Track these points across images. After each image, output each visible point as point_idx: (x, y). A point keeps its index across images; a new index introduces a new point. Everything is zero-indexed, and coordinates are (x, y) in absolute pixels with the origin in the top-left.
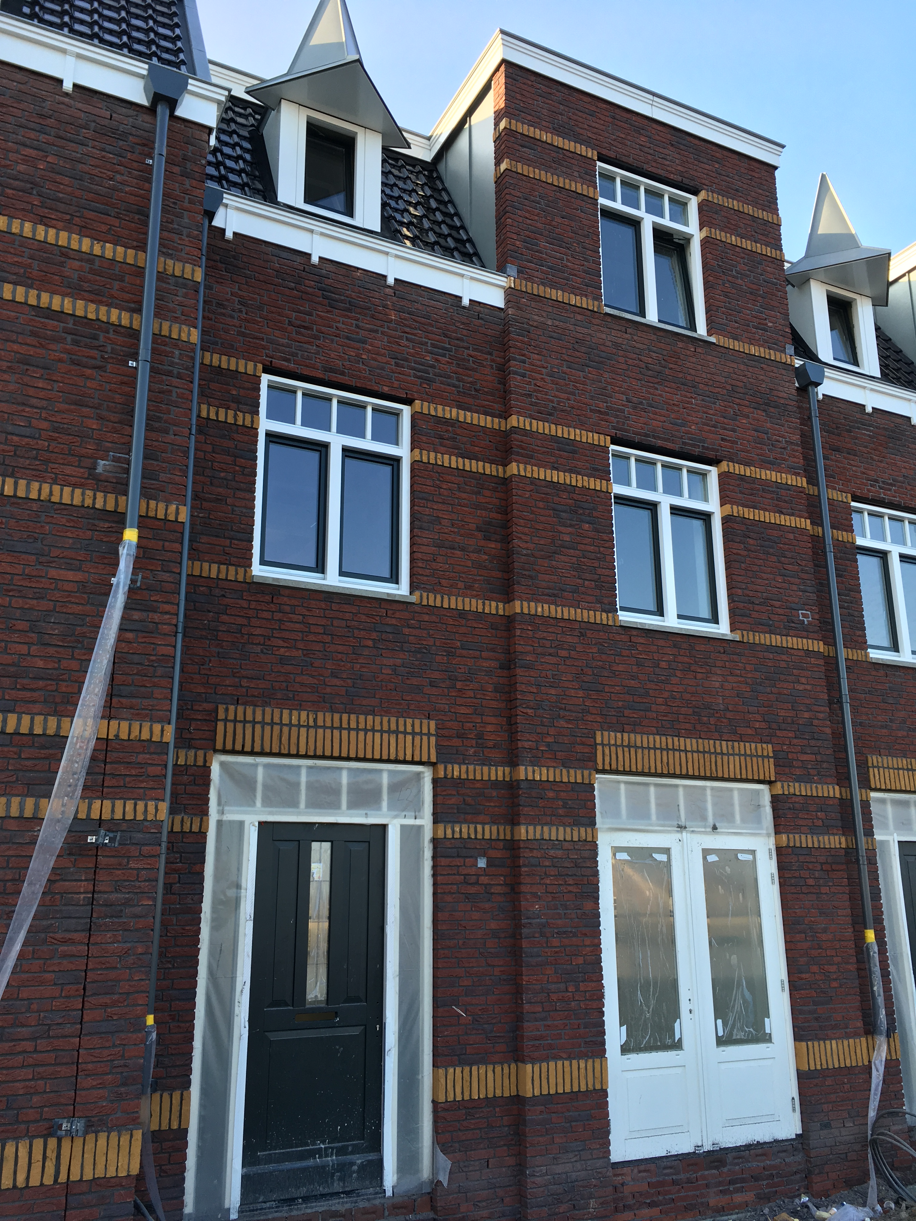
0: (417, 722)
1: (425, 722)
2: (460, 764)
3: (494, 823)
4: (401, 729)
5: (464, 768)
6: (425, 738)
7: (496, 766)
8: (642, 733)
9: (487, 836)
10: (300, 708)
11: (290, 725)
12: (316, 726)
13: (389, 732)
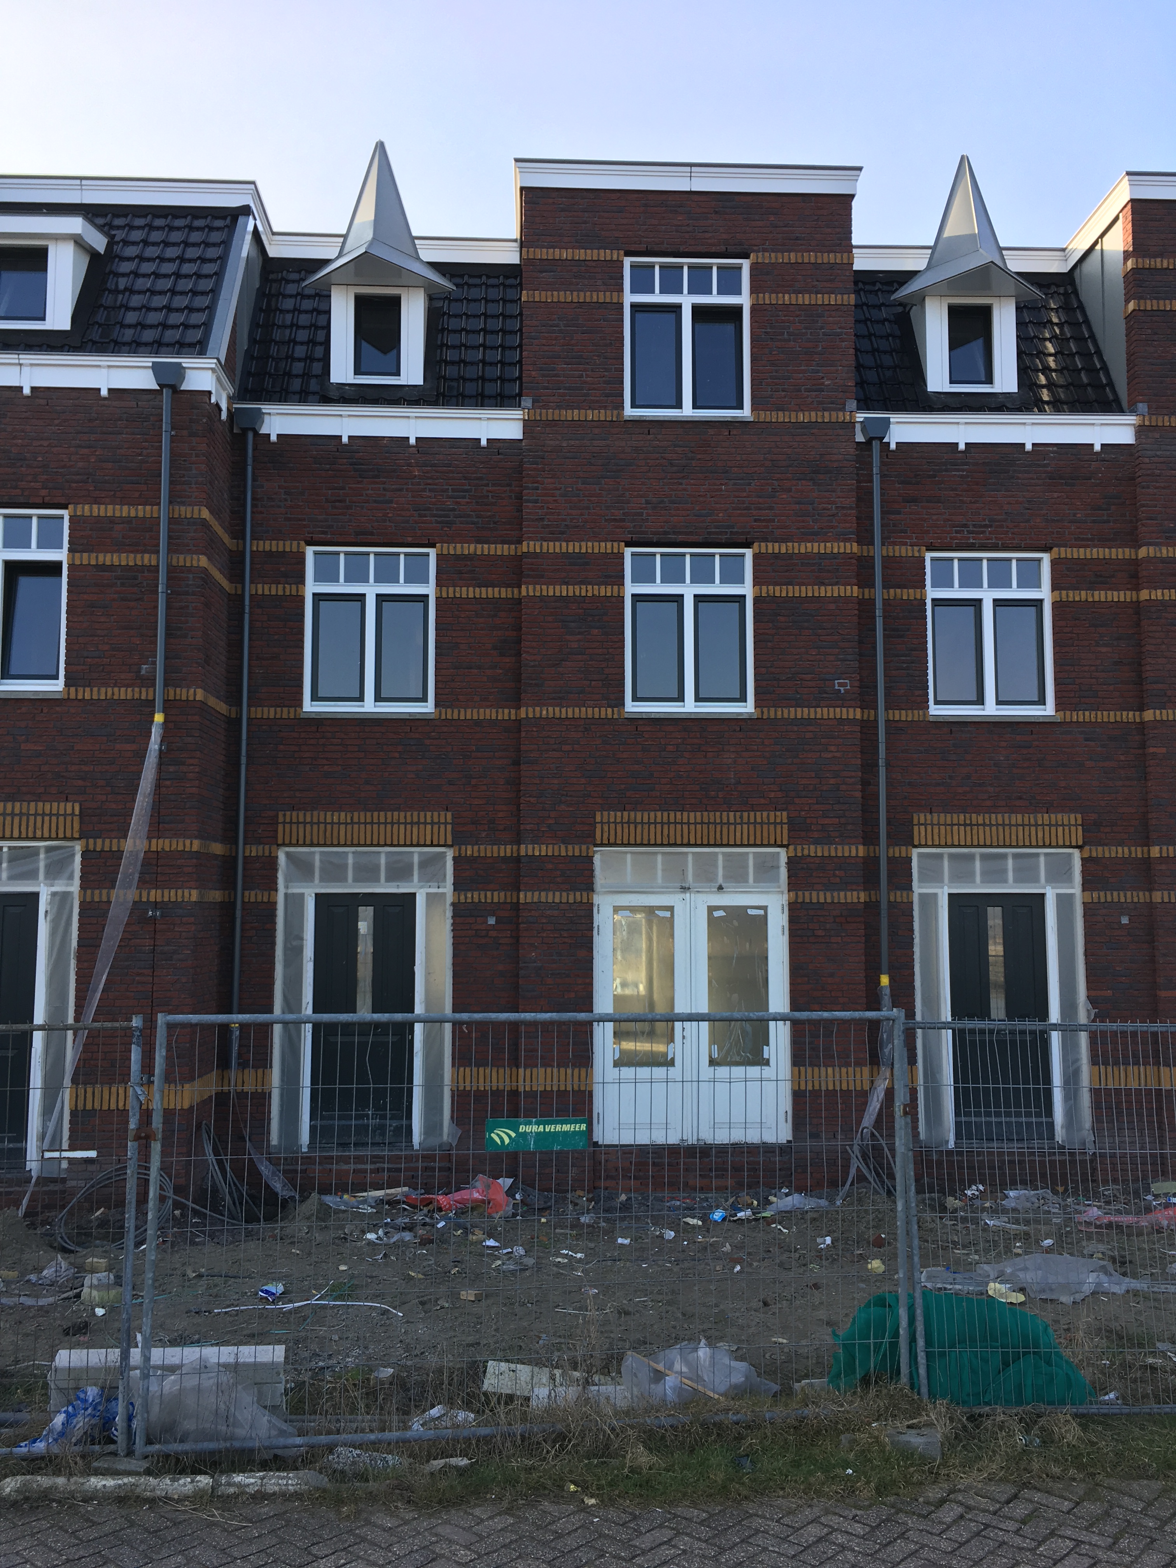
0: (436, 813)
1: (443, 813)
2: (473, 845)
3: (503, 890)
4: (422, 820)
5: (476, 848)
6: (442, 827)
7: (505, 845)
8: (643, 810)
9: (496, 900)
10: (340, 810)
11: (332, 823)
12: (352, 823)
13: (412, 823)
